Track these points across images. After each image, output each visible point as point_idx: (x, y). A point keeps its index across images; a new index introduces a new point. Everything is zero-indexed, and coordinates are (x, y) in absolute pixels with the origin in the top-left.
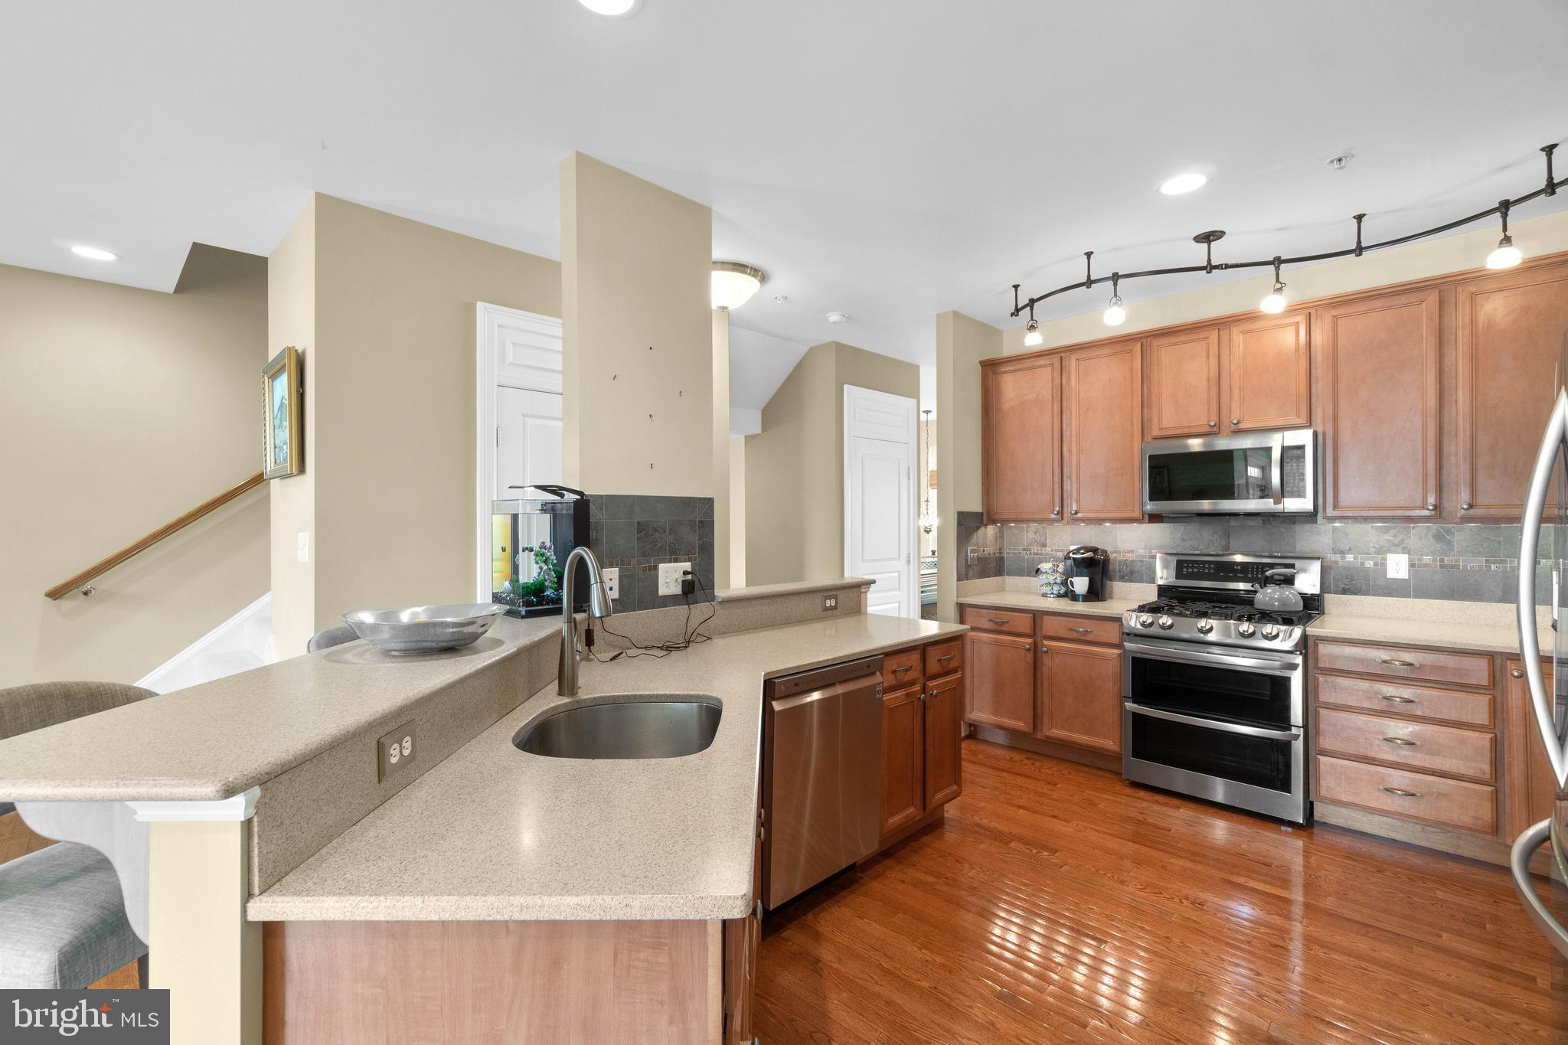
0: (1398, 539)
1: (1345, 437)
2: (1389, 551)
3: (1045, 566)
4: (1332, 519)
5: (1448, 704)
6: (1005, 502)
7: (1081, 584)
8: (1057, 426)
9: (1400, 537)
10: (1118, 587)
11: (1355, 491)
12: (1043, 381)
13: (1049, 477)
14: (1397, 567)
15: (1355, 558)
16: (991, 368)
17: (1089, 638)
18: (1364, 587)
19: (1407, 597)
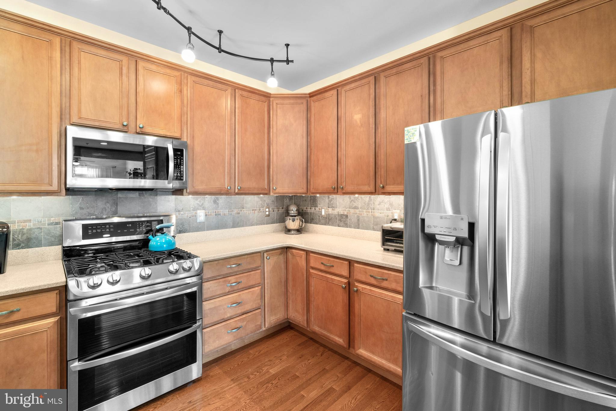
0: (201, 203)
1: (197, 149)
2: (198, 209)
5: (246, 279)
9: (202, 202)
14: (201, 216)
15: (185, 214)
18: (188, 228)
19: (205, 230)
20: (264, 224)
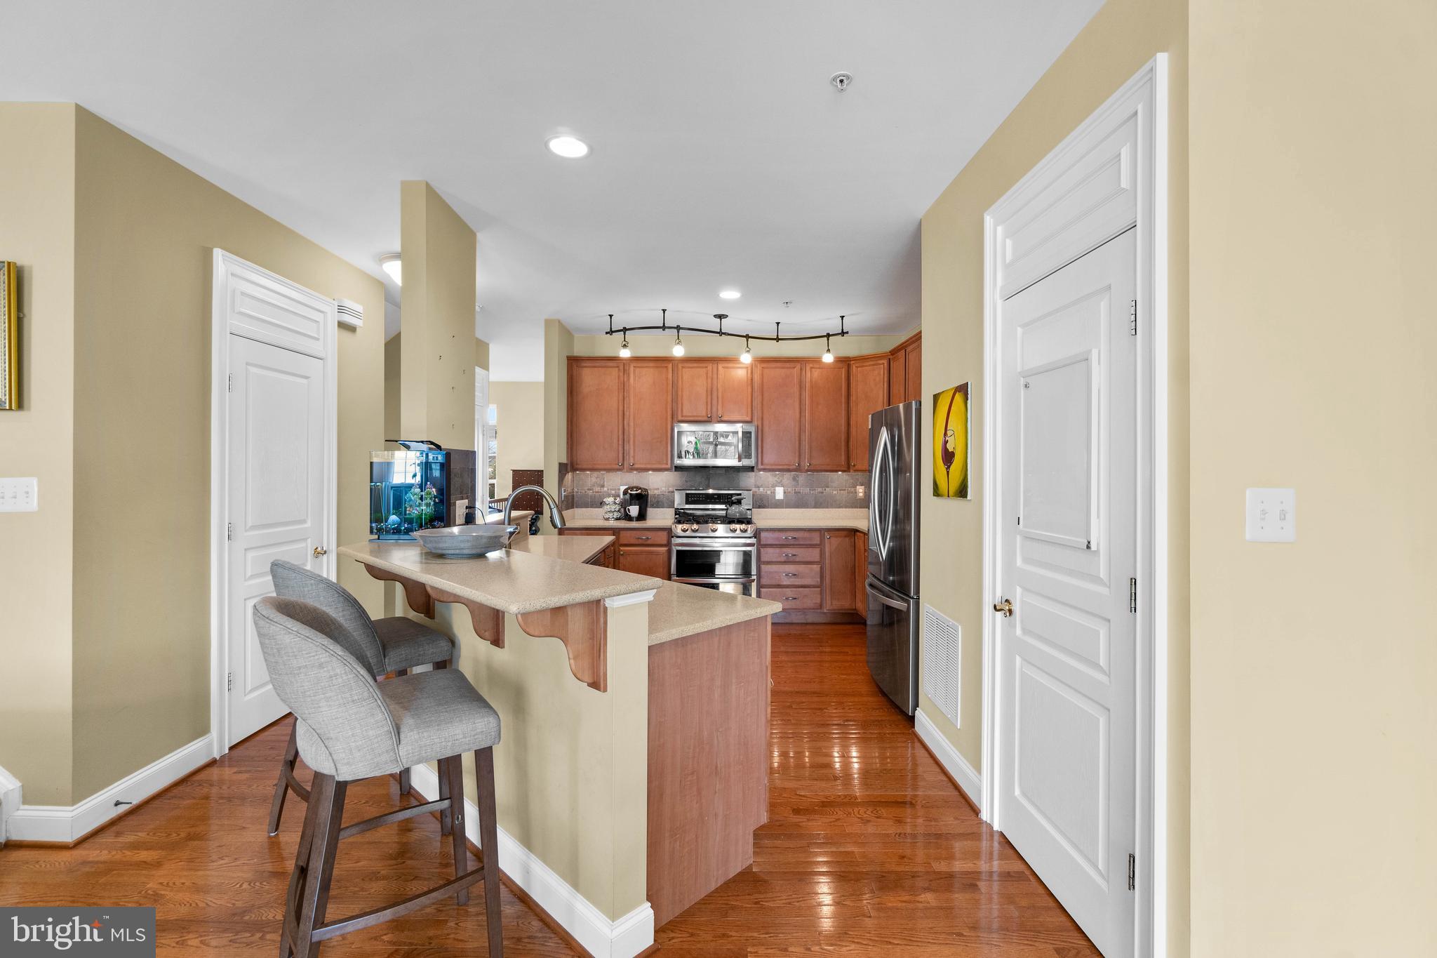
0: (780, 480)
1: (766, 429)
2: (776, 486)
3: (610, 500)
4: (760, 470)
5: (803, 554)
6: (583, 456)
7: (634, 510)
8: (621, 408)
9: (783, 479)
10: (651, 511)
11: (770, 458)
12: (611, 378)
13: (615, 441)
14: (780, 493)
15: (764, 490)
16: (574, 363)
17: (649, 542)
18: (767, 505)
19: (783, 508)
20: (856, 507)
